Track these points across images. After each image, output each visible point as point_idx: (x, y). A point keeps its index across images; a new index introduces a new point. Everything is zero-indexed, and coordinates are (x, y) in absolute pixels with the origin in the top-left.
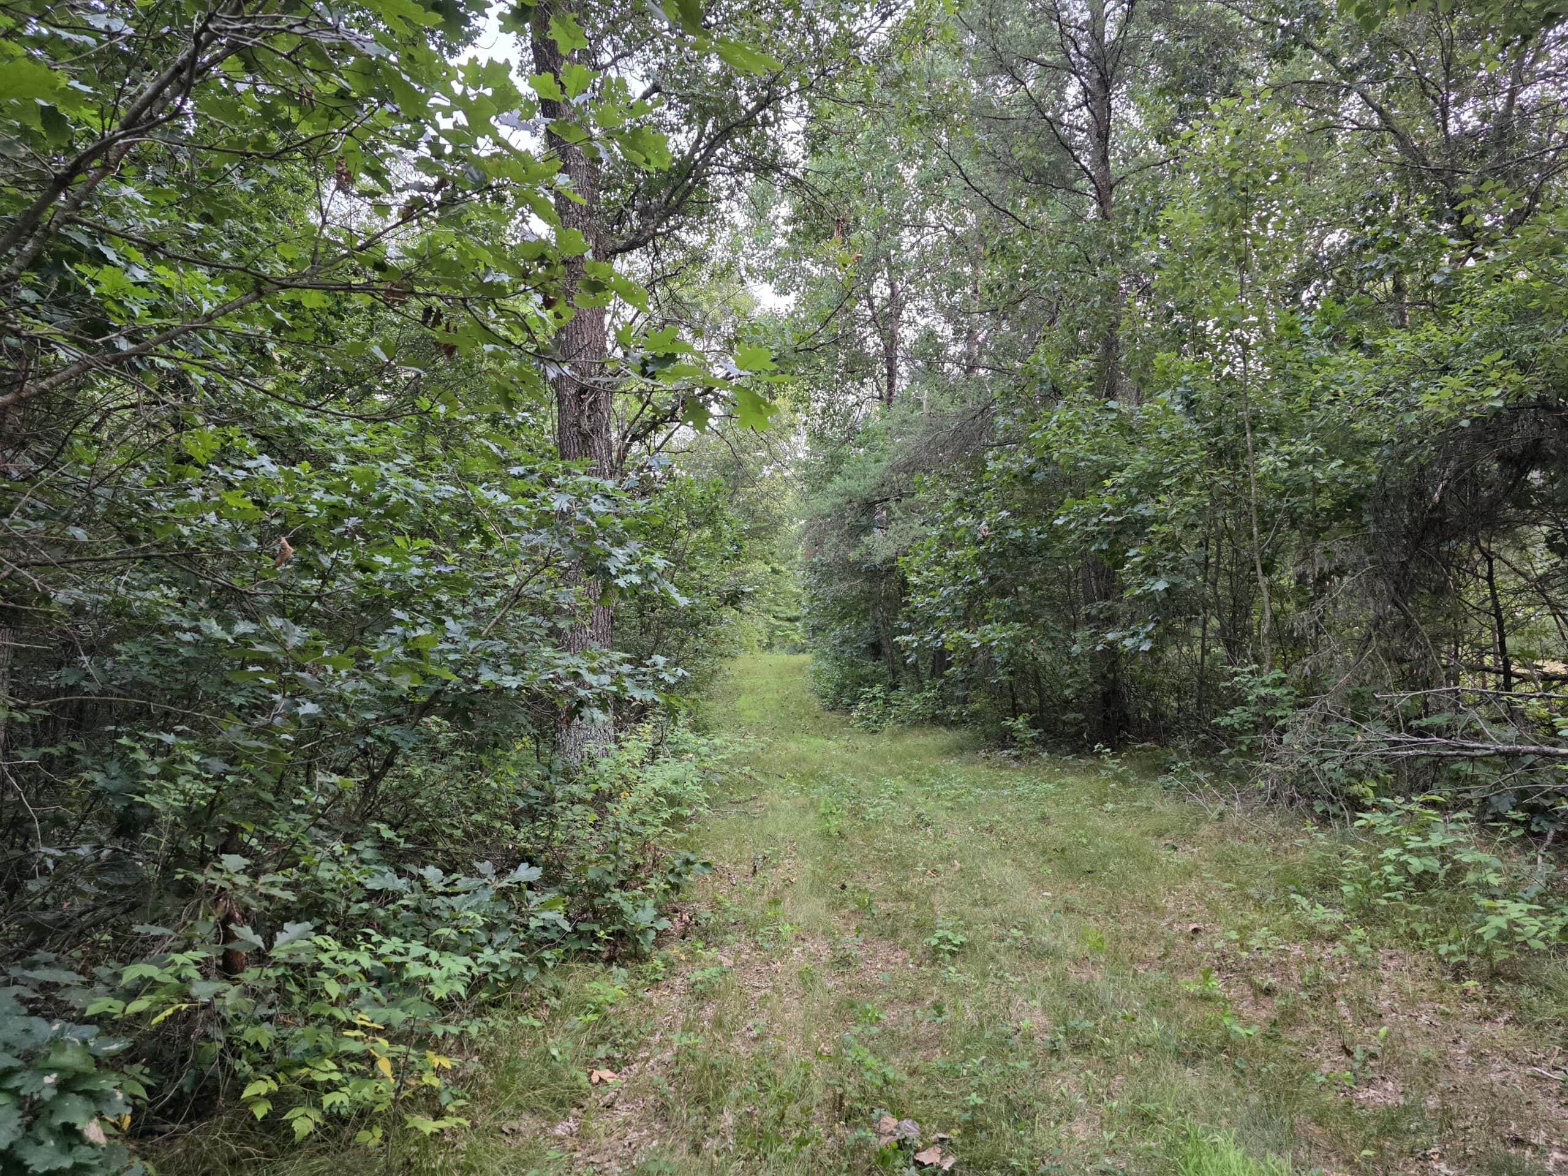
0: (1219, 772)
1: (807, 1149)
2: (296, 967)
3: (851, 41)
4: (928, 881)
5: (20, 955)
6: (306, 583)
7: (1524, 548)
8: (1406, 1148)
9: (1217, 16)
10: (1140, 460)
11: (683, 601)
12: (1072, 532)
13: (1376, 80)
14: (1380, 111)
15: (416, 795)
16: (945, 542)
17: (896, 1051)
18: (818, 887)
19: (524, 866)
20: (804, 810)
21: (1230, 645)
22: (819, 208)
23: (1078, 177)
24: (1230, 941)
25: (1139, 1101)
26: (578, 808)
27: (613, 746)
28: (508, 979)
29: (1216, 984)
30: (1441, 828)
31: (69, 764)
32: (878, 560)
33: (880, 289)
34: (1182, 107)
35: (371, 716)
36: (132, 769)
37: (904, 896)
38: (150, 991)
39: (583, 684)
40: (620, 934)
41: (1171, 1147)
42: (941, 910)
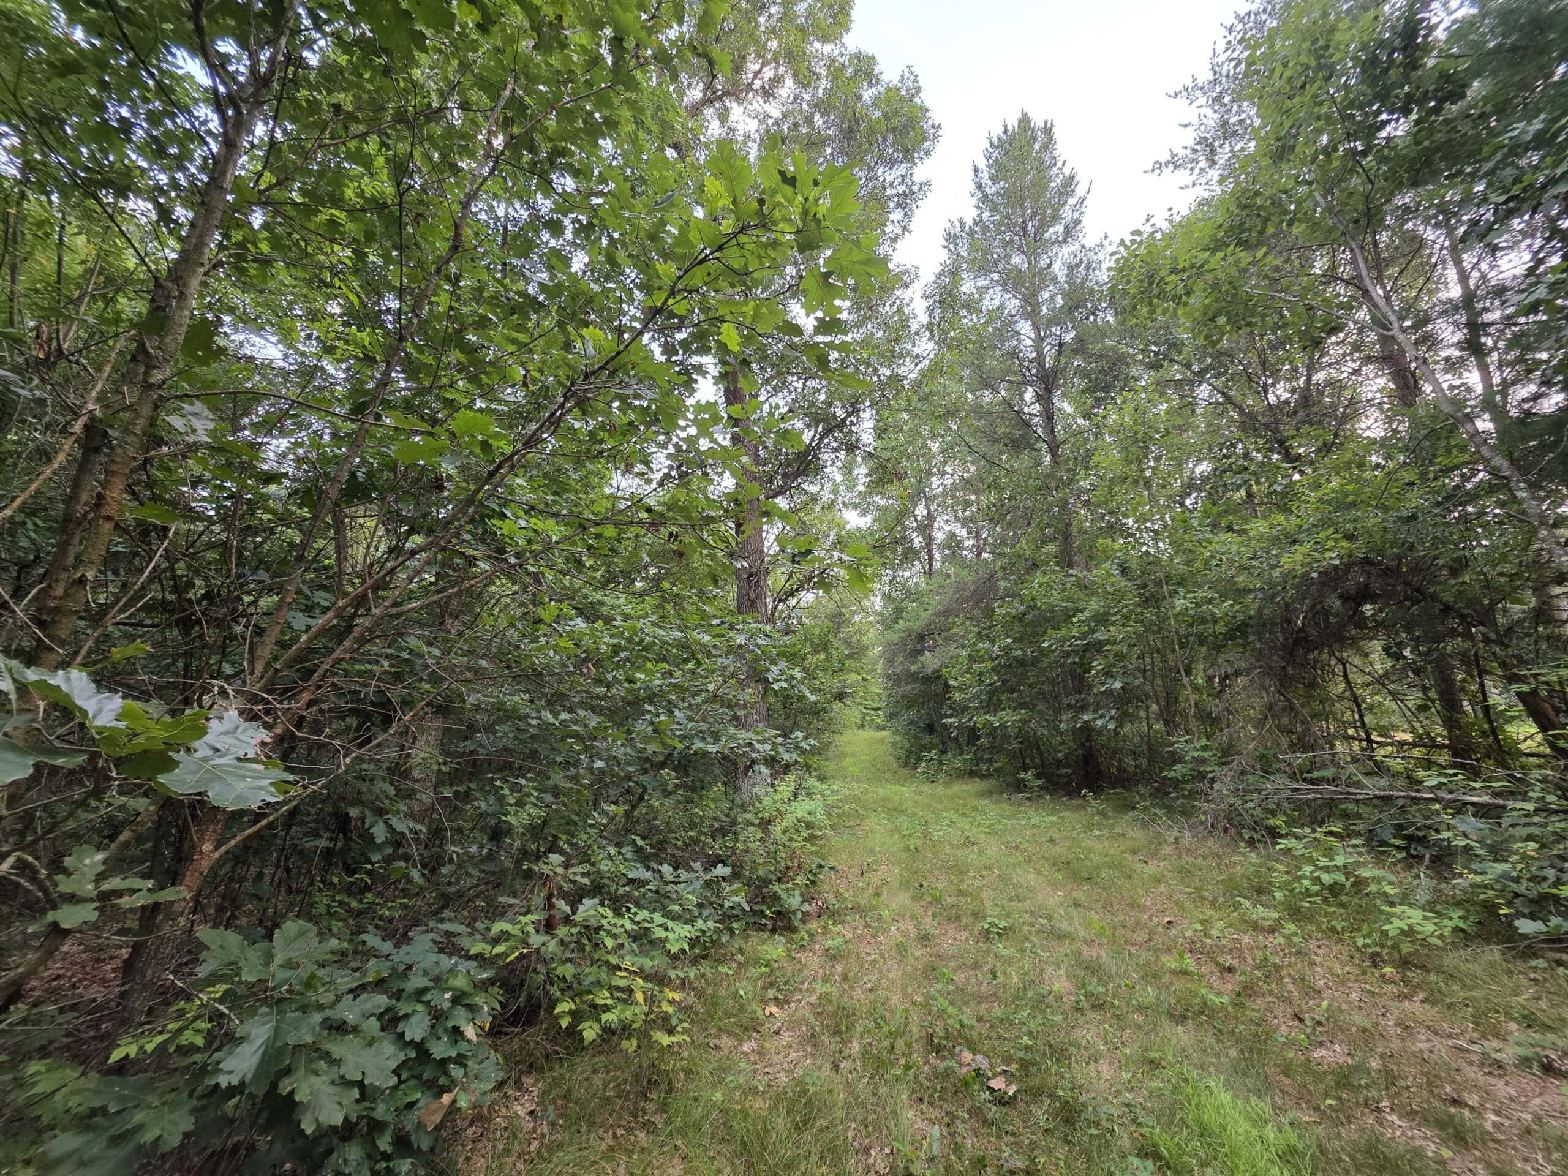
0: (1170, 810)
1: (911, 1072)
2: (586, 927)
3: (896, 379)
4: (978, 883)
5: (435, 913)
6: (598, 690)
7: (1367, 655)
8: (1361, 1100)
9: (1112, 348)
10: (1094, 605)
11: (813, 698)
12: (1053, 652)
13: (1218, 376)
14: (1223, 394)
15: (655, 818)
16: (972, 659)
17: (967, 1003)
18: (905, 885)
19: (720, 866)
20: (891, 833)
21: (1167, 722)
22: (884, 467)
23: (1037, 441)
24: (1196, 931)
25: (1146, 1050)
26: (751, 829)
27: (770, 789)
28: (712, 942)
29: (1190, 963)
30: (1341, 851)
31: (466, 797)
32: (929, 671)
33: (921, 511)
34: (1097, 400)
35: (631, 769)
36: (501, 799)
37: (962, 893)
38: (506, 940)
39: (754, 750)
40: (779, 913)
41: (1176, 1089)
42: (988, 904)
